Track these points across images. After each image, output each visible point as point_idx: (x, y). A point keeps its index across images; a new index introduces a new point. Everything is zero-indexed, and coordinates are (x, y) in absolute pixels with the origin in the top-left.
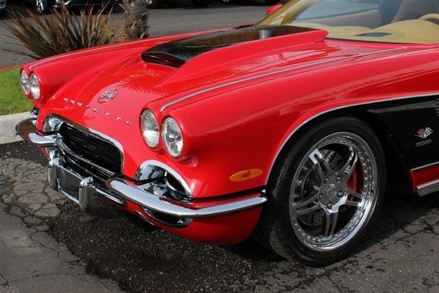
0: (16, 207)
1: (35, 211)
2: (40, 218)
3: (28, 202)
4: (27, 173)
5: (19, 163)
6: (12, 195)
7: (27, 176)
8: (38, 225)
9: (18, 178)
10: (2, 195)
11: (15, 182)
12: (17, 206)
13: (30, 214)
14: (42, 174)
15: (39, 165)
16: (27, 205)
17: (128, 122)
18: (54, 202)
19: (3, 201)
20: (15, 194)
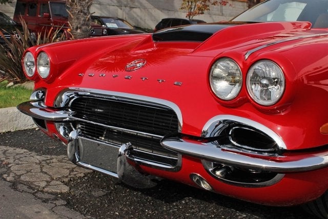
0: (21, 185)
1: (44, 188)
2: (52, 193)
3: (31, 180)
4: (18, 157)
5: (5, 149)
6: (12, 175)
7: (19, 159)
8: (53, 200)
9: (11, 161)
10: (2, 175)
11: (9, 164)
12: (22, 183)
13: (38, 191)
14: (32, 158)
15: (26, 150)
16: (32, 183)
17: (176, 83)
18: (57, 180)
19: (5, 180)
20: (15, 174)
